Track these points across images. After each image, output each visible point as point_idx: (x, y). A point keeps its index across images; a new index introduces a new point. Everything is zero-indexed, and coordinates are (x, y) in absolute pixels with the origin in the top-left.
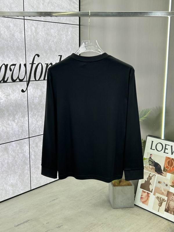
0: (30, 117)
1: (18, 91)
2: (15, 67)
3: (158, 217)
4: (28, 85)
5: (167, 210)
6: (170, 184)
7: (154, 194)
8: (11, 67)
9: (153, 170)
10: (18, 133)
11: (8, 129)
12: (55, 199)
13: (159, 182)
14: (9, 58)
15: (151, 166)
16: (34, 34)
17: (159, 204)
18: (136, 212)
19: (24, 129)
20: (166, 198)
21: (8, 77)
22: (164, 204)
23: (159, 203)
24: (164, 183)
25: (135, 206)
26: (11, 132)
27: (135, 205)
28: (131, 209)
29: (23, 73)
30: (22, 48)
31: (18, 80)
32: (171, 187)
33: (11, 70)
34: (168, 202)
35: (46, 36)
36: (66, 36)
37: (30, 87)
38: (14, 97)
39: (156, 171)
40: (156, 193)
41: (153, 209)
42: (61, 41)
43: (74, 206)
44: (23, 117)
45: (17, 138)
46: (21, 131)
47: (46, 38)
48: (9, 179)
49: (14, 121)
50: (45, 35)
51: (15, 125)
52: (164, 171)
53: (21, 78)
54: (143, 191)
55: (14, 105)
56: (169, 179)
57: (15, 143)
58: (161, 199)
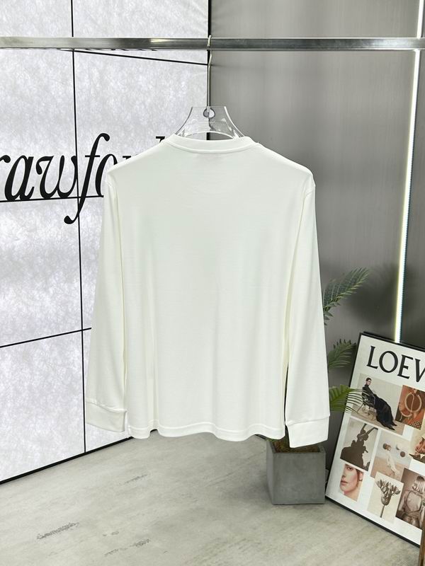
0: (85, 282)
1: (56, 221)
2: (50, 163)
3: (380, 530)
4: (80, 207)
5: (401, 515)
6: (410, 451)
7: (373, 475)
8: (41, 164)
9: (371, 416)
10: (55, 319)
11: (30, 309)
12: (138, 477)
13: (386, 447)
14: (36, 143)
15: (367, 407)
16: (98, 85)
17: (384, 500)
18: (328, 516)
19: (70, 310)
20: (400, 486)
21: (33, 188)
22: (395, 499)
23: (383, 495)
24: (398, 449)
25: (328, 502)
26: (39, 316)
27: (327, 498)
28: (317, 507)
29: (70, 179)
30: (68, 119)
31: (56, 195)
32: (413, 460)
33: (39, 170)
34: (405, 495)
35: (126, 91)
36: (176, 91)
37: (87, 210)
38: (46, 234)
39: (378, 419)
40: (377, 473)
41: (368, 510)
42: (163, 103)
43: (183, 495)
44: (69, 280)
45: (53, 331)
46: (62, 313)
47: (127, 96)
48: (33, 425)
49: (46, 290)
50: (125, 89)
51: (48, 299)
52: (397, 419)
53: (64, 190)
54: (347, 465)
55: (46, 254)
56: (410, 440)
57: (48, 343)
58: (389, 487)
